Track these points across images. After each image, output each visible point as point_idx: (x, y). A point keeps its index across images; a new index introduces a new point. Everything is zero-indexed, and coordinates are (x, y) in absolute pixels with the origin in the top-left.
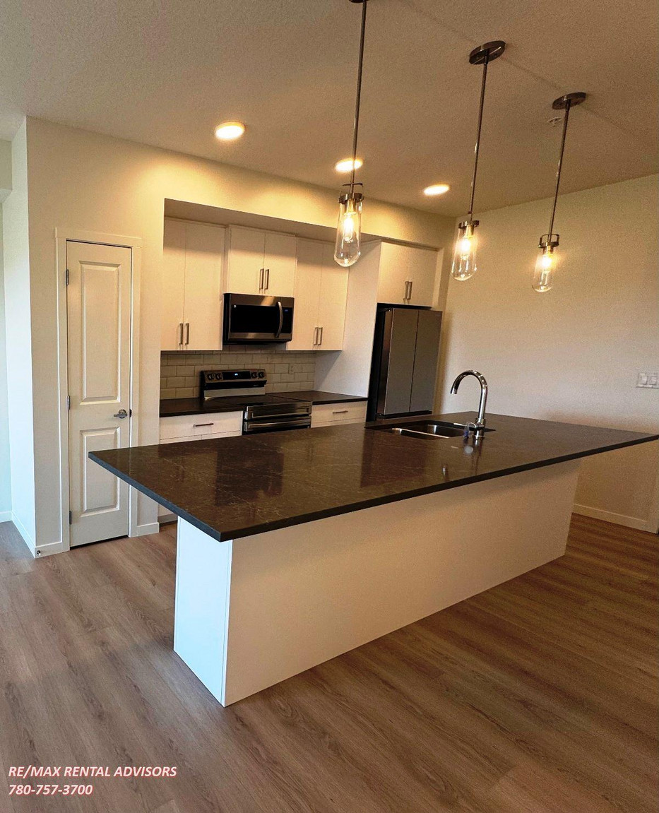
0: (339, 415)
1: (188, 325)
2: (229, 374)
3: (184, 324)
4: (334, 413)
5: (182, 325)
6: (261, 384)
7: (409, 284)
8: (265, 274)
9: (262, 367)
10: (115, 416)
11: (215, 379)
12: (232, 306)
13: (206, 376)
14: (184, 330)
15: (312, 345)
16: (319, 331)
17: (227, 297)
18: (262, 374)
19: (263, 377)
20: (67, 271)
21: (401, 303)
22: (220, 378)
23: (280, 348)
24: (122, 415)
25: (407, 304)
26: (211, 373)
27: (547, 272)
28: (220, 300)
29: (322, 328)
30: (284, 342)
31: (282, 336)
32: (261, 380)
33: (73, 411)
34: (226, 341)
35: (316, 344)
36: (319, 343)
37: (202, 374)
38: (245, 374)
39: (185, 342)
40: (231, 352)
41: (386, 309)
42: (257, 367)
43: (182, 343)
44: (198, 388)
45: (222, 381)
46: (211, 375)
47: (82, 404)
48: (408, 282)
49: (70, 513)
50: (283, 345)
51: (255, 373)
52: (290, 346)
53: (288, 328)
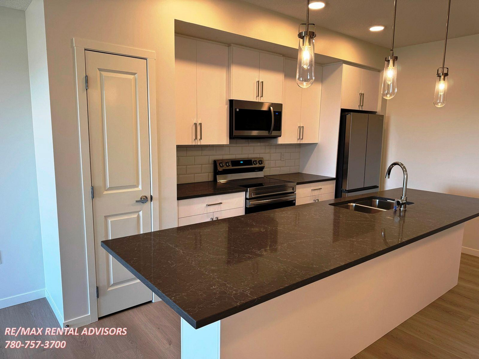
0: (316, 191)
1: (201, 124)
2: (235, 162)
3: (198, 124)
4: (312, 190)
5: (196, 124)
6: (261, 169)
7: (362, 95)
8: (260, 85)
9: (261, 156)
10: (137, 201)
11: (225, 166)
12: (236, 109)
13: (218, 165)
14: (198, 128)
15: (297, 139)
16: (301, 129)
17: (232, 103)
18: (261, 162)
19: (262, 163)
20: (86, 76)
21: (357, 108)
22: (229, 166)
23: (273, 141)
24: (144, 200)
25: (361, 109)
26: (222, 161)
27: (442, 94)
28: (226, 104)
29: (303, 127)
30: (276, 137)
31: (274, 133)
32: (260, 166)
33: (97, 200)
34: (232, 137)
35: (299, 139)
36: (301, 138)
37: (215, 162)
38: (248, 162)
39: (199, 137)
40: (237, 145)
41: (347, 113)
42: (258, 156)
43: (196, 138)
44: (212, 174)
45: (231, 167)
46: (222, 163)
47: (105, 193)
48: (361, 94)
49: (97, 288)
50: (275, 140)
51: (256, 161)
52: (281, 141)
53: (278, 127)
